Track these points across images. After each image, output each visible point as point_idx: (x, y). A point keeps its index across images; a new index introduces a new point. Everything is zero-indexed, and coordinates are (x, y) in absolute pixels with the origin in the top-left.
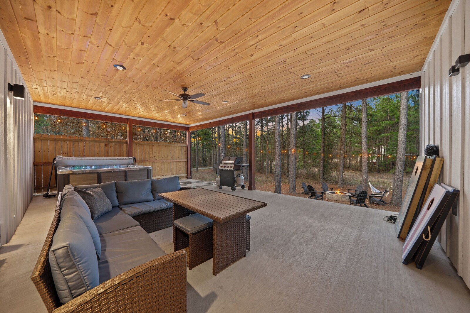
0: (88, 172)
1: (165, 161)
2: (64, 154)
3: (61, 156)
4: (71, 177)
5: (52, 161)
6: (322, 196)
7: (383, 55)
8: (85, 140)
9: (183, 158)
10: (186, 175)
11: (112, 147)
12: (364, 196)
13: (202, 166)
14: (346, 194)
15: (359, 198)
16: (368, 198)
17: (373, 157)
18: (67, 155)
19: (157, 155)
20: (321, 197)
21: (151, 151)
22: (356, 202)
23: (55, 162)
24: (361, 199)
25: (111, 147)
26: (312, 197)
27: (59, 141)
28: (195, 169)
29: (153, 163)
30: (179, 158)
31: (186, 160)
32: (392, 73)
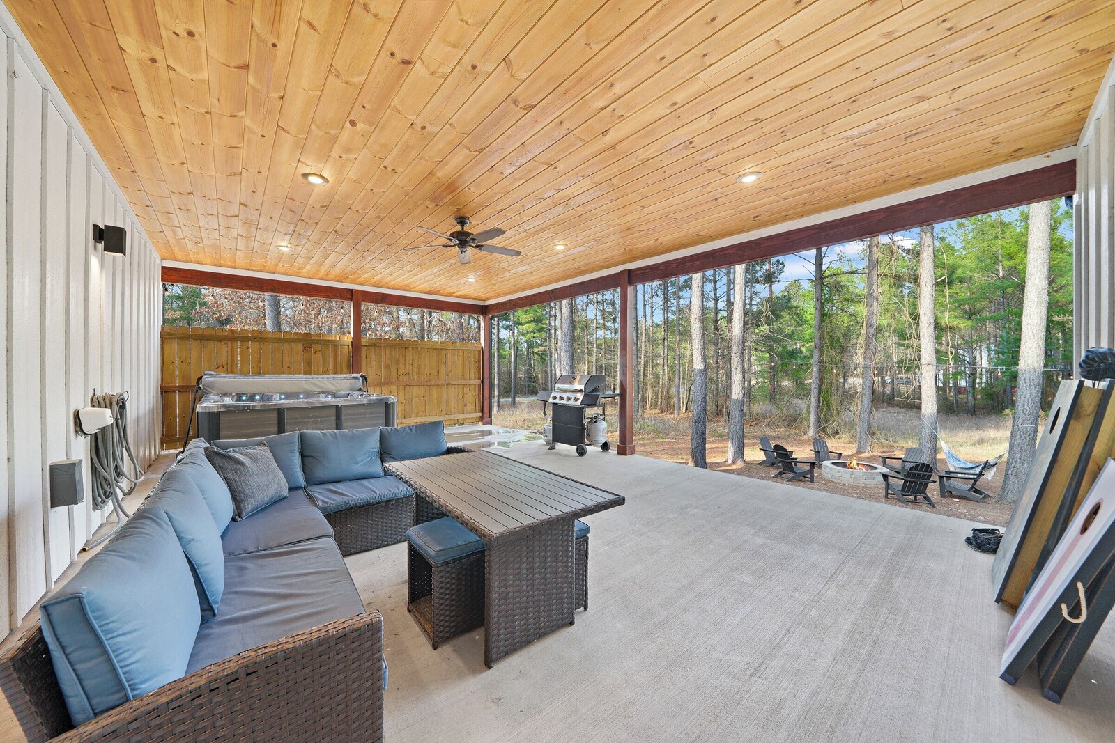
0: (259, 408)
1: (433, 382)
2: (221, 368)
3: (213, 373)
4: (222, 418)
5: (194, 383)
6: (811, 472)
7: (957, 109)
8: (261, 338)
9: (472, 375)
10: (479, 415)
11: (319, 353)
12: (924, 475)
13: (525, 394)
14: (876, 468)
15: (911, 482)
16: (935, 482)
17: (957, 374)
18: (227, 369)
19: (415, 369)
20: (809, 476)
21: (401, 360)
22: (903, 490)
23: (200, 386)
24: (916, 483)
25: (315, 353)
26: (784, 473)
27: (210, 340)
28: (510, 400)
29: (406, 387)
30: (463, 377)
31: (478, 382)
32: (987, 156)
